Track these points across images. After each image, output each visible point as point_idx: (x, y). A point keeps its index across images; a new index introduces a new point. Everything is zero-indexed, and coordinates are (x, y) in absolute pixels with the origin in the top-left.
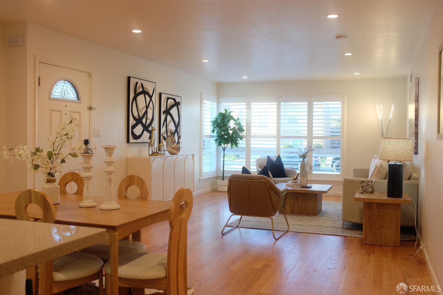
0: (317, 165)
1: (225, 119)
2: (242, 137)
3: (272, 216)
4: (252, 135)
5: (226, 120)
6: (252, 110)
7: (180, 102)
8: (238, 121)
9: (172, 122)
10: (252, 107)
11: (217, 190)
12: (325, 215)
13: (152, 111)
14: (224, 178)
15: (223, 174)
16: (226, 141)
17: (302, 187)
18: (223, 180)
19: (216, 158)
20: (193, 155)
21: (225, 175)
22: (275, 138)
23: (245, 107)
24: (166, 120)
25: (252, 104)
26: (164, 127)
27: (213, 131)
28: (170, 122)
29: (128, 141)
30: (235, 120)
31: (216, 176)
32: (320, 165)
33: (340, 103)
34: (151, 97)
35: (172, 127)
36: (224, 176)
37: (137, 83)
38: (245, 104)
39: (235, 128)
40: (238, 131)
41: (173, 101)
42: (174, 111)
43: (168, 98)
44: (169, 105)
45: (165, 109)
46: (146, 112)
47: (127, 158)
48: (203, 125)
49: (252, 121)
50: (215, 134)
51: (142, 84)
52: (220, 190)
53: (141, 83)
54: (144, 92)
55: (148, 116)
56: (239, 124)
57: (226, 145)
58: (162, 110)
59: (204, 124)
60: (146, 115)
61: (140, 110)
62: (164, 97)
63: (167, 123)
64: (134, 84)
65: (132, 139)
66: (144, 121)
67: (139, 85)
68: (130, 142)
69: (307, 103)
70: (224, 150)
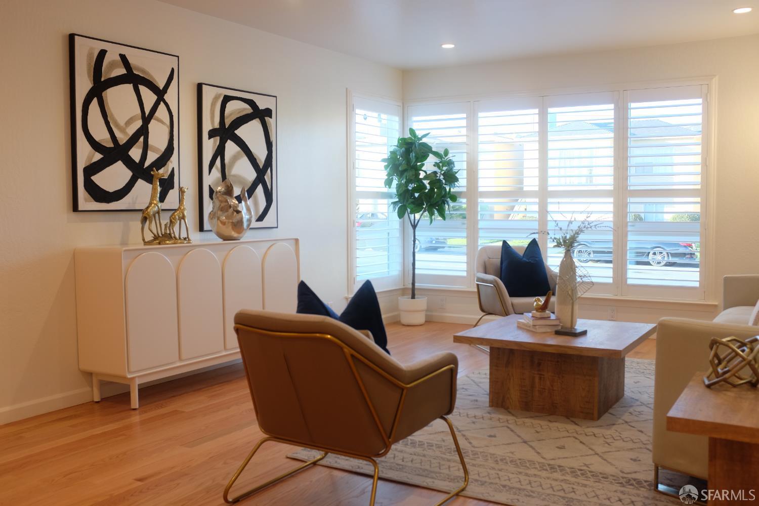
0: (688, 254)
1: (412, 152)
2: (456, 195)
3: (379, 455)
4: (480, 189)
5: (414, 155)
6: (481, 130)
7: (273, 109)
8: (446, 158)
9: (245, 160)
10: (481, 122)
11: (400, 321)
12: (626, 417)
13: (167, 130)
14: (416, 292)
15: (413, 284)
16: (417, 206)
17: (558, 333)
18: (413, 297)
19: (402, 245)
20: (297, 240)
21: (417, 285)
22: (536, 197)
23: (464, 123)
24: (220, 152)
25: (480, 114)
26: (214, 169)
27: (389, 183)
28: (235, 158)
29: (75, 208)
30: (436, 154)
31: (403, 287)
32: (694, 254)
33: (700, 101)
34: (160, 94)
35: (244, 171)
36: (416, 287)
37: (103, 53)
38: (464, 115)
39: (435, 173)
40: (444, 181)
41: (247, 106)
42: (251, 133)
43: (227, 99)
44: (231, 115)
45: (217, 125)
46: (143, 131)
47: (74, 253)
48: (354, 168)
49: (481, 157)
50: (393, 189)
51: (123, 57)
52: (405, 320)
53: (120, 55)
54: (133, 78)
55: (151, 142)
56: (450, 163)
57: (417, 216)
58: (207, 127)
59: (357, 166)
60: (142, 139)
61: (117, 126)
62: (209, 94)
63: (227, 160)
64: (90, 55)
65: (86, 200)
66: (135, 153)
67: (112, 56)
68: (80, 209)
69: (612, 106)
70: (414, 226)
